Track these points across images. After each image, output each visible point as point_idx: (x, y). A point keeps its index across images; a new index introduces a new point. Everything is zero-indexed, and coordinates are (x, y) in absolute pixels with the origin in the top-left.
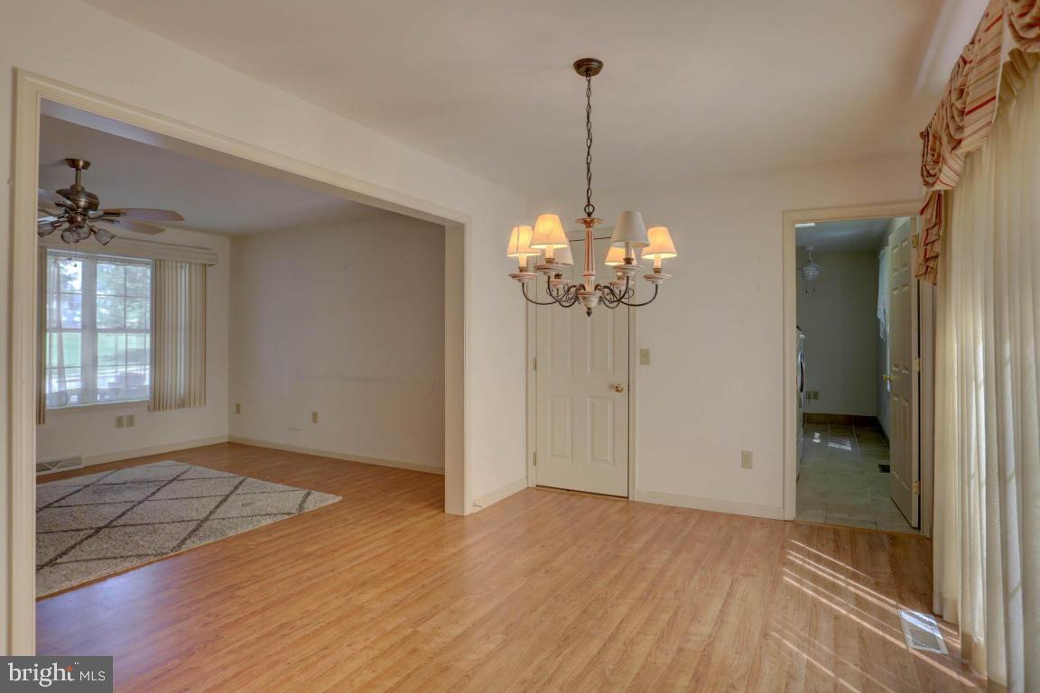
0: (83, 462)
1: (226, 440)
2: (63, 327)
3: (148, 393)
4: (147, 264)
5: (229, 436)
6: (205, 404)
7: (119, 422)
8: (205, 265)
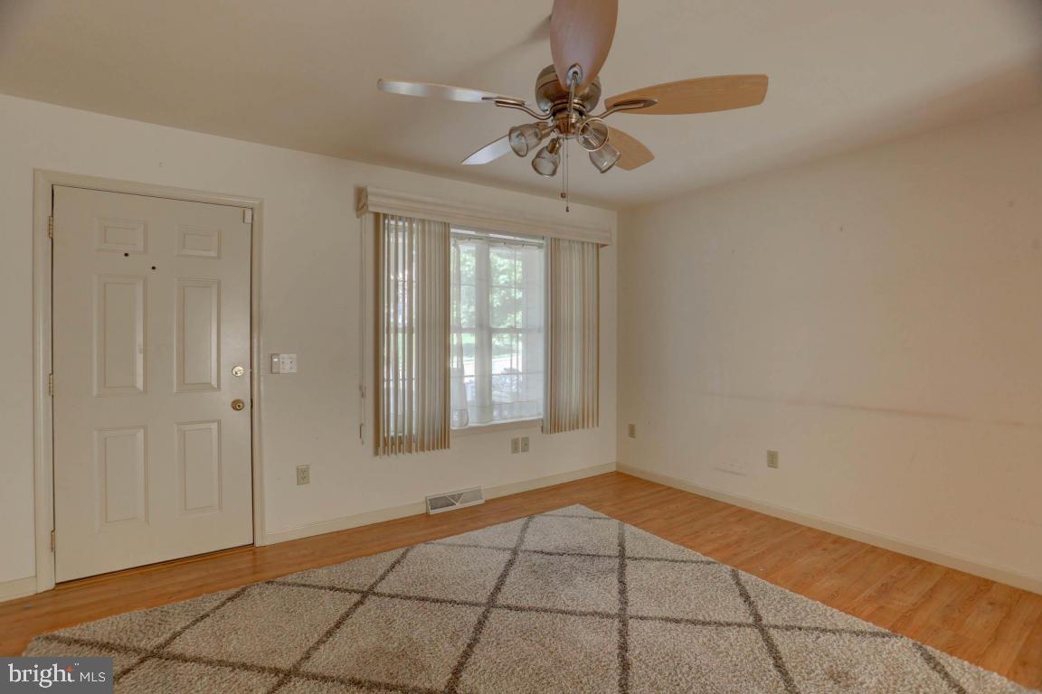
0: (483, 496)
1: (613, 469)
2: (464, 327)
3: (541, 409)
4: (540, 246)
5: (618, 464)
6: (598, 426)
7: (515, 443)
8: (598, 245)
